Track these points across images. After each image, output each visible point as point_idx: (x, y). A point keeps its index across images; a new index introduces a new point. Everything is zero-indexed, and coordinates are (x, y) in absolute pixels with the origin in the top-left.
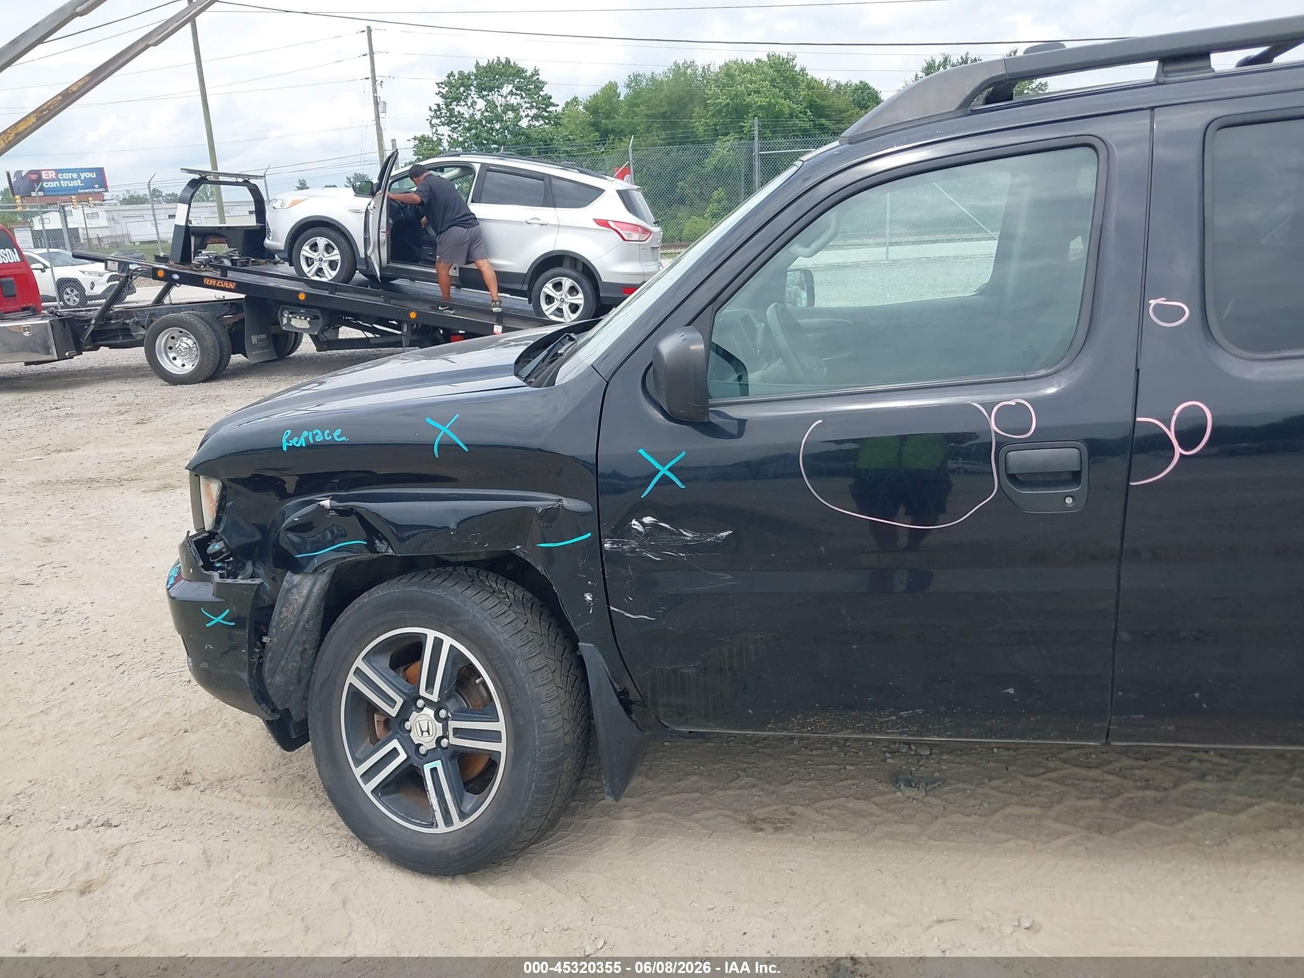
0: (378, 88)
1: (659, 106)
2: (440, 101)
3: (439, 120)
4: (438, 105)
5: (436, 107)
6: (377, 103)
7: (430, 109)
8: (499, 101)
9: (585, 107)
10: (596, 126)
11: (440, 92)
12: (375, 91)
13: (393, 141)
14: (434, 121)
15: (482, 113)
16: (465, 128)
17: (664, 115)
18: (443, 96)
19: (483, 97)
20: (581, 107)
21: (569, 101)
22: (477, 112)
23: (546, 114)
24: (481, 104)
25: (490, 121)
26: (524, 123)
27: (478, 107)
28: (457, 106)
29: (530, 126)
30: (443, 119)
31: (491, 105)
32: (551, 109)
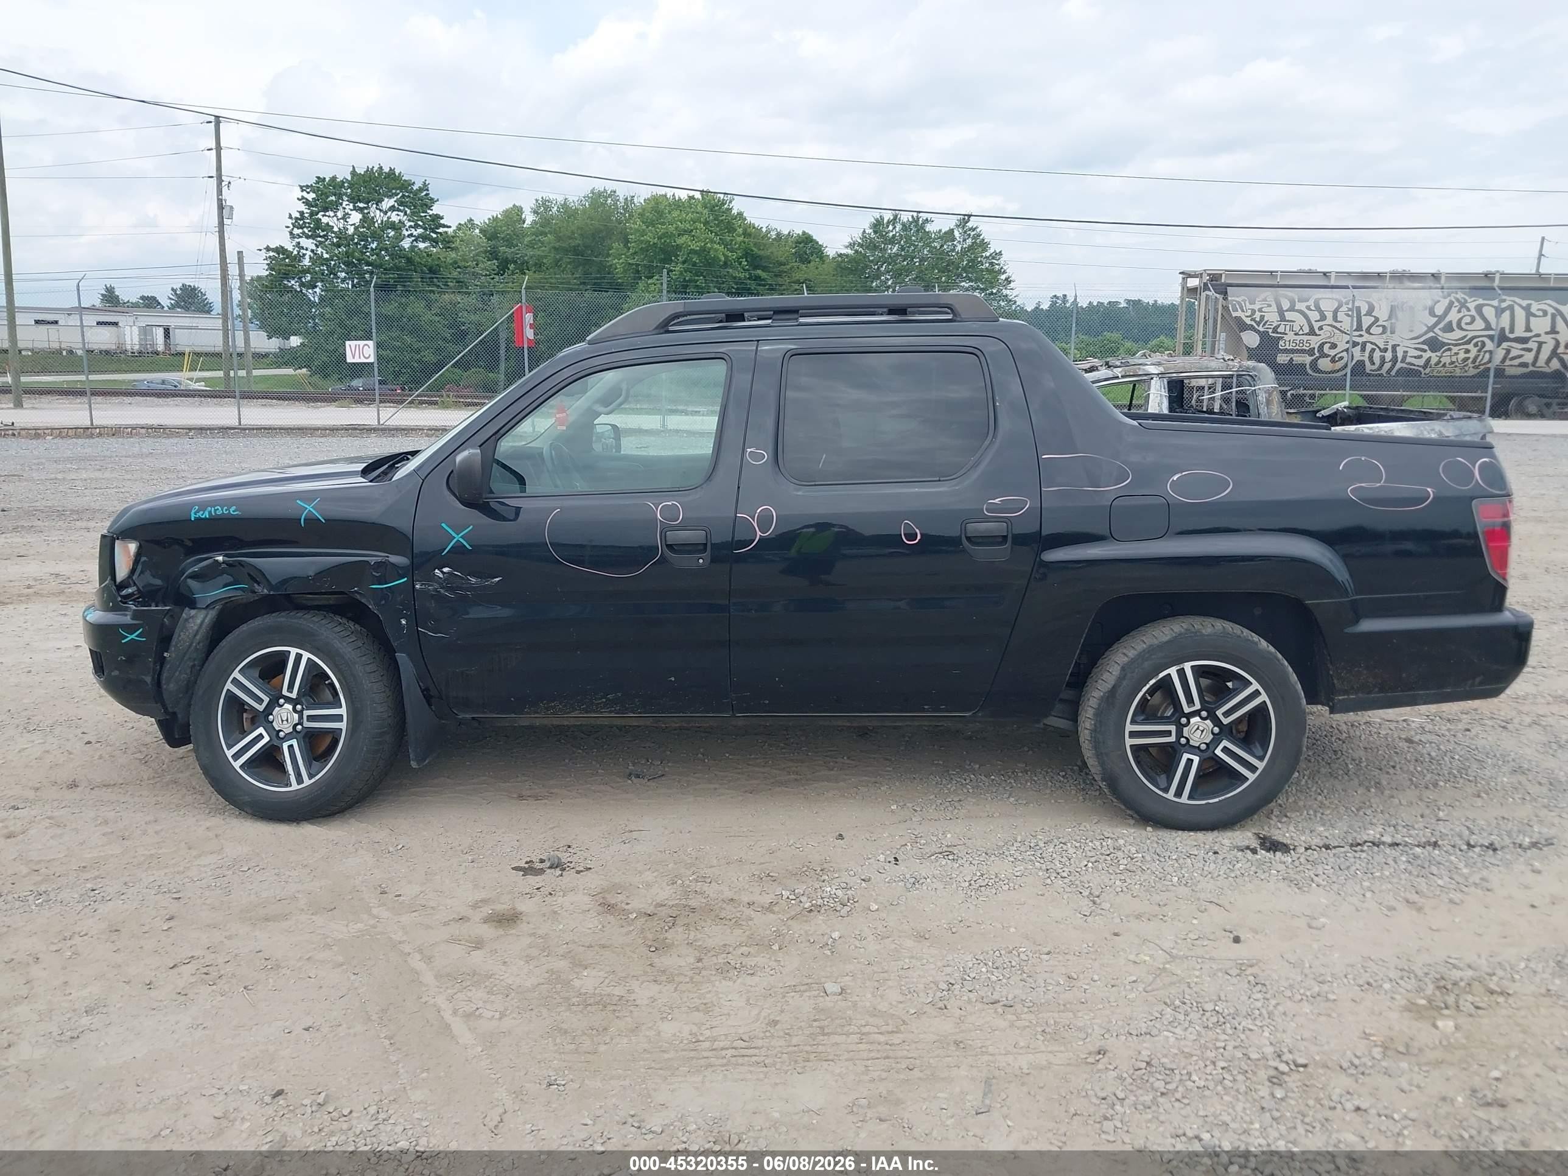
0: (225, 189)
1: (570, 238)
2: (303, 208)
3: (301, 231)
4: (302, 213)
5: (298, 215)
6: (221, 207)
7: (290, 217)
8: (379, 217)
9: (481, 231)
10: (493, 254)
11: (303, 198)
12: (220, 192)
13: (240, 253)
14: (296, 231)
15: (356, 228)
16: (333, 244)
17: (576, 251)
18: (307, 203)
19: (361, 210)
20: (477, 231)
21: (463, 223)
22: (349, 227)
23: (434, 236)
24: (356, 217)
25: (363, 237)
26: (406, 244)
27: (351, 221)
28: (323, 216)
29: (412, 248)
30: (306, 230)
31: (367, 220)
32: (441, 230)
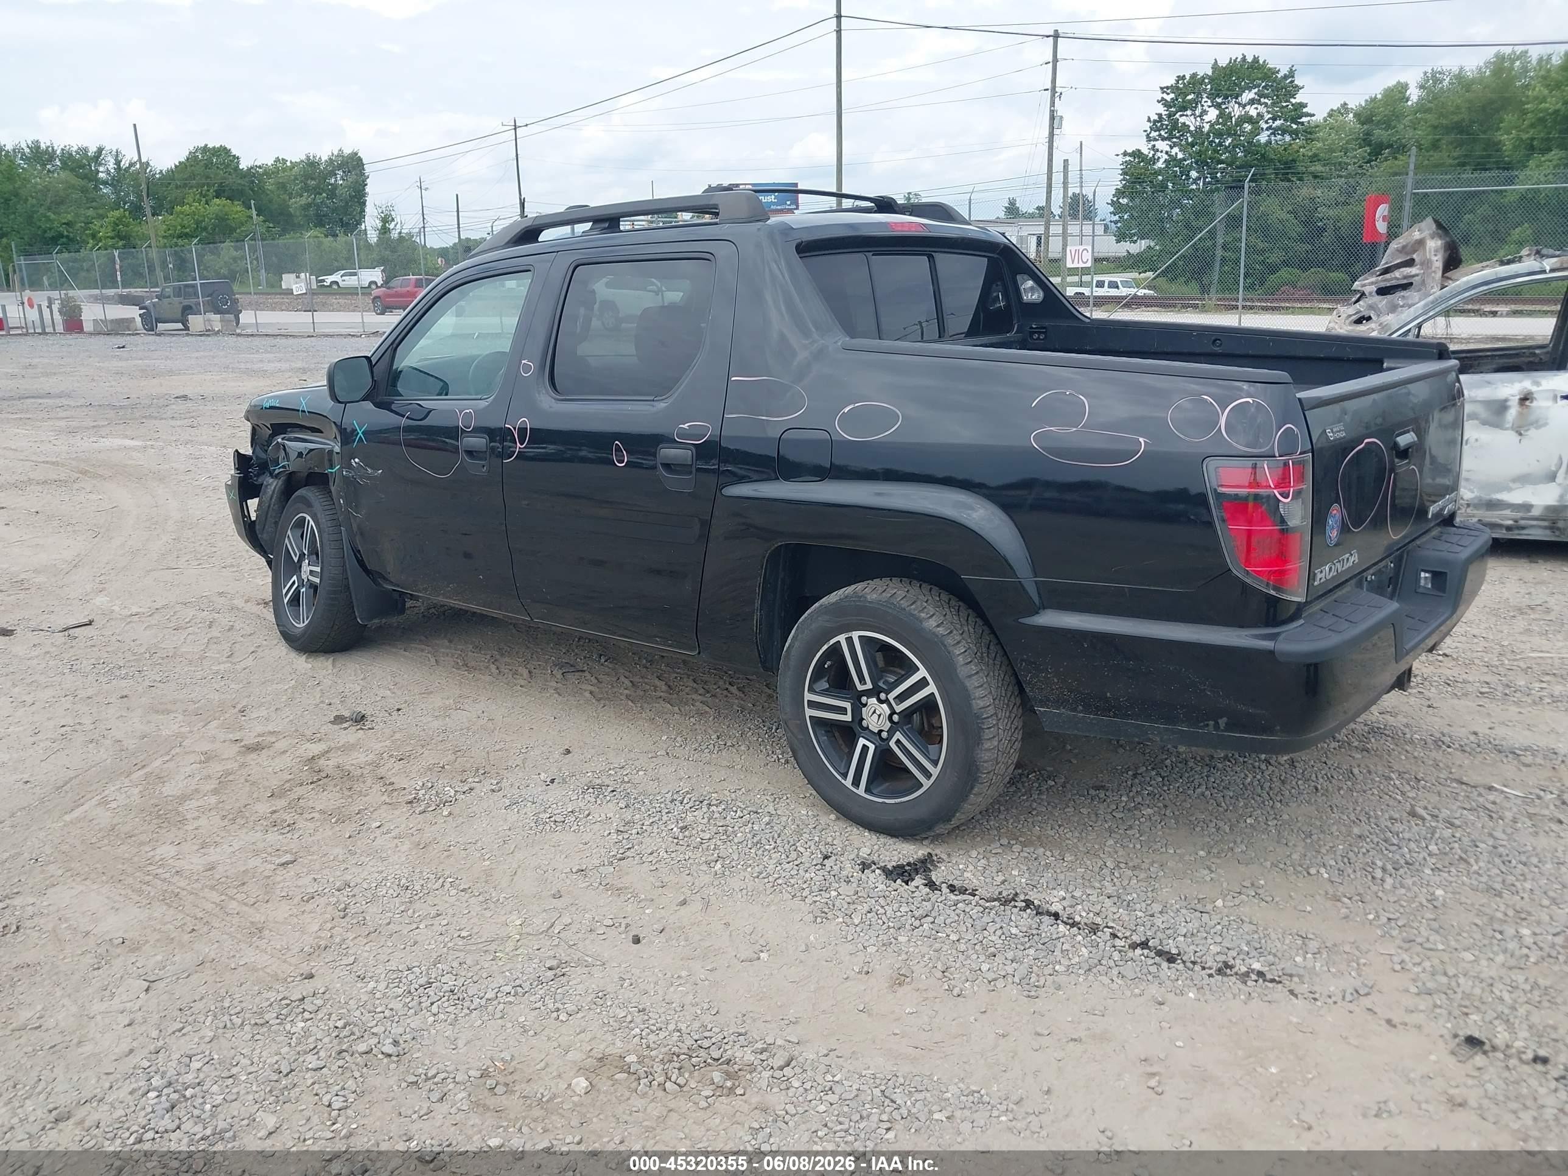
1: (1453, 113)
2: (1161, 109)
3: (1157, 133)
4: (1160, 115)
5: (1156, 117)
6: (1052, 118)
7: (1149, 120)
8: (1237, 111)
9: (1357, 115)
10: (1366, 140)
11: (1163, 99)
12: (1053, 104)
13: (1066, 161)
14: (1154, 134)
15: (1212, 126)
16: (1188, 143)
17: (1459, 128)
18: (1167, 104)
19: (1218, 106)
20: (1351, 115)
21: (1335, 108)
22: (1205, 125)
23: (1295, 126)
24: (1213, 114)
25: (1219, 134)
26: (1263, 138)
27: (1206, 118)
28: (1181, 116)
29: (1269, 142)
30: (1163, 133)
31: (1224, 116)
32: (1304, 119)
